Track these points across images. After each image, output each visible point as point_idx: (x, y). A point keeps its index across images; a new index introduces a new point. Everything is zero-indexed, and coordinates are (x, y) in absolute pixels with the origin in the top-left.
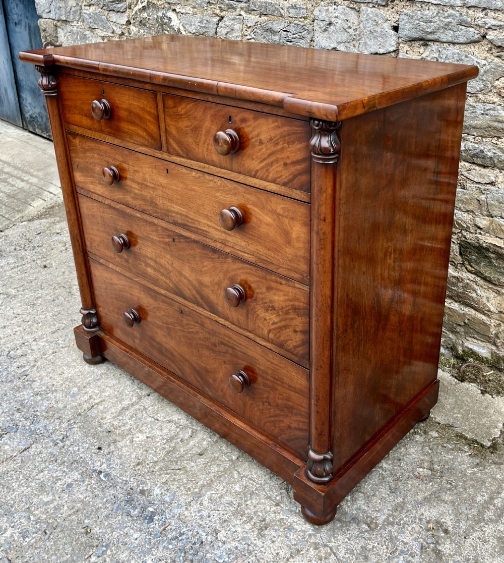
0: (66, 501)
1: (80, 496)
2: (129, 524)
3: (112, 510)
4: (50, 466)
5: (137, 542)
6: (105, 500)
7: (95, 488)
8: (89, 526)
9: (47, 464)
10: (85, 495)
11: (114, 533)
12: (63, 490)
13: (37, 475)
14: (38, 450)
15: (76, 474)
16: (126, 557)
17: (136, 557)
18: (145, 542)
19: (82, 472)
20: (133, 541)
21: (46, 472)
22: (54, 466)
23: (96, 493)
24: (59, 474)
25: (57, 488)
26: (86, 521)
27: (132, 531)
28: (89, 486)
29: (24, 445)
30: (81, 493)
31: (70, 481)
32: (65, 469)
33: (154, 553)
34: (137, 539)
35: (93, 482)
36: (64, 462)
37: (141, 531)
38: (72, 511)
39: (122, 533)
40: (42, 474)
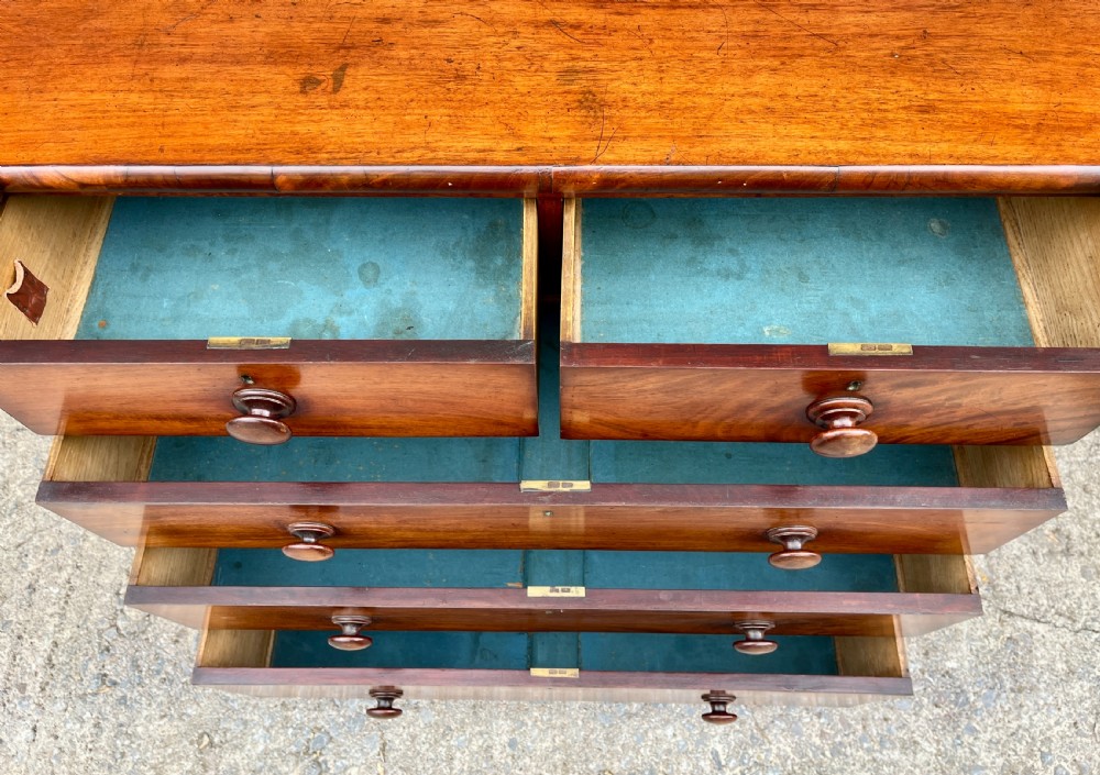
0: (537, 766)
1: (545, 745)
2: (646, 726)
3: (604, 727)
4: (452, 743)
5: (679, 738)
6: (580, 723)
7: (550, 720)
8: (602, 768)
9: (443, 743)
10: (549, 739)
11: (642, 750)
12: (513, 757)
13: (451, 769)
14: (405, 736)
15: (501, 722)
16: (689, 765)
17: (698, 755)
18: (689, 730)
19: (506, 714)
20: (674, 740)
21: (458, 755)
22: (458, 737)
23: (559, 723)
24: (480, 742)
25: (503, 761)
26: (592, 767)
27: (659, 732)
28: (539, 723)
29: (374, 747)
30: (541, 740)
31: (505, 738)
32: (478, 729)
33: (713, 733)
34: (675, 735)
35: (536, 714)
36: (463, 721)
37: (668, 722)
38: (559, 770)
39: (650, 743)
40: (456, 762)
